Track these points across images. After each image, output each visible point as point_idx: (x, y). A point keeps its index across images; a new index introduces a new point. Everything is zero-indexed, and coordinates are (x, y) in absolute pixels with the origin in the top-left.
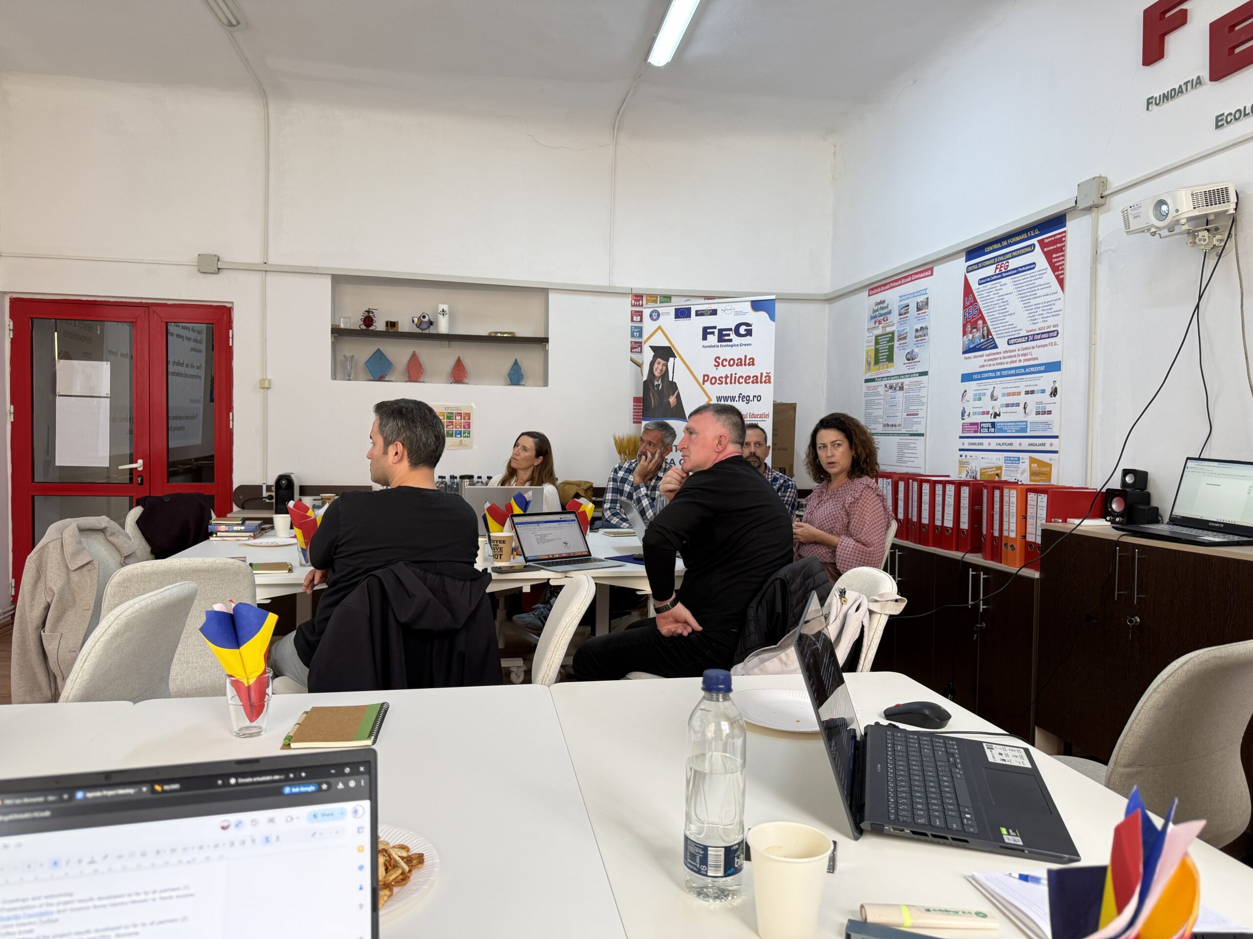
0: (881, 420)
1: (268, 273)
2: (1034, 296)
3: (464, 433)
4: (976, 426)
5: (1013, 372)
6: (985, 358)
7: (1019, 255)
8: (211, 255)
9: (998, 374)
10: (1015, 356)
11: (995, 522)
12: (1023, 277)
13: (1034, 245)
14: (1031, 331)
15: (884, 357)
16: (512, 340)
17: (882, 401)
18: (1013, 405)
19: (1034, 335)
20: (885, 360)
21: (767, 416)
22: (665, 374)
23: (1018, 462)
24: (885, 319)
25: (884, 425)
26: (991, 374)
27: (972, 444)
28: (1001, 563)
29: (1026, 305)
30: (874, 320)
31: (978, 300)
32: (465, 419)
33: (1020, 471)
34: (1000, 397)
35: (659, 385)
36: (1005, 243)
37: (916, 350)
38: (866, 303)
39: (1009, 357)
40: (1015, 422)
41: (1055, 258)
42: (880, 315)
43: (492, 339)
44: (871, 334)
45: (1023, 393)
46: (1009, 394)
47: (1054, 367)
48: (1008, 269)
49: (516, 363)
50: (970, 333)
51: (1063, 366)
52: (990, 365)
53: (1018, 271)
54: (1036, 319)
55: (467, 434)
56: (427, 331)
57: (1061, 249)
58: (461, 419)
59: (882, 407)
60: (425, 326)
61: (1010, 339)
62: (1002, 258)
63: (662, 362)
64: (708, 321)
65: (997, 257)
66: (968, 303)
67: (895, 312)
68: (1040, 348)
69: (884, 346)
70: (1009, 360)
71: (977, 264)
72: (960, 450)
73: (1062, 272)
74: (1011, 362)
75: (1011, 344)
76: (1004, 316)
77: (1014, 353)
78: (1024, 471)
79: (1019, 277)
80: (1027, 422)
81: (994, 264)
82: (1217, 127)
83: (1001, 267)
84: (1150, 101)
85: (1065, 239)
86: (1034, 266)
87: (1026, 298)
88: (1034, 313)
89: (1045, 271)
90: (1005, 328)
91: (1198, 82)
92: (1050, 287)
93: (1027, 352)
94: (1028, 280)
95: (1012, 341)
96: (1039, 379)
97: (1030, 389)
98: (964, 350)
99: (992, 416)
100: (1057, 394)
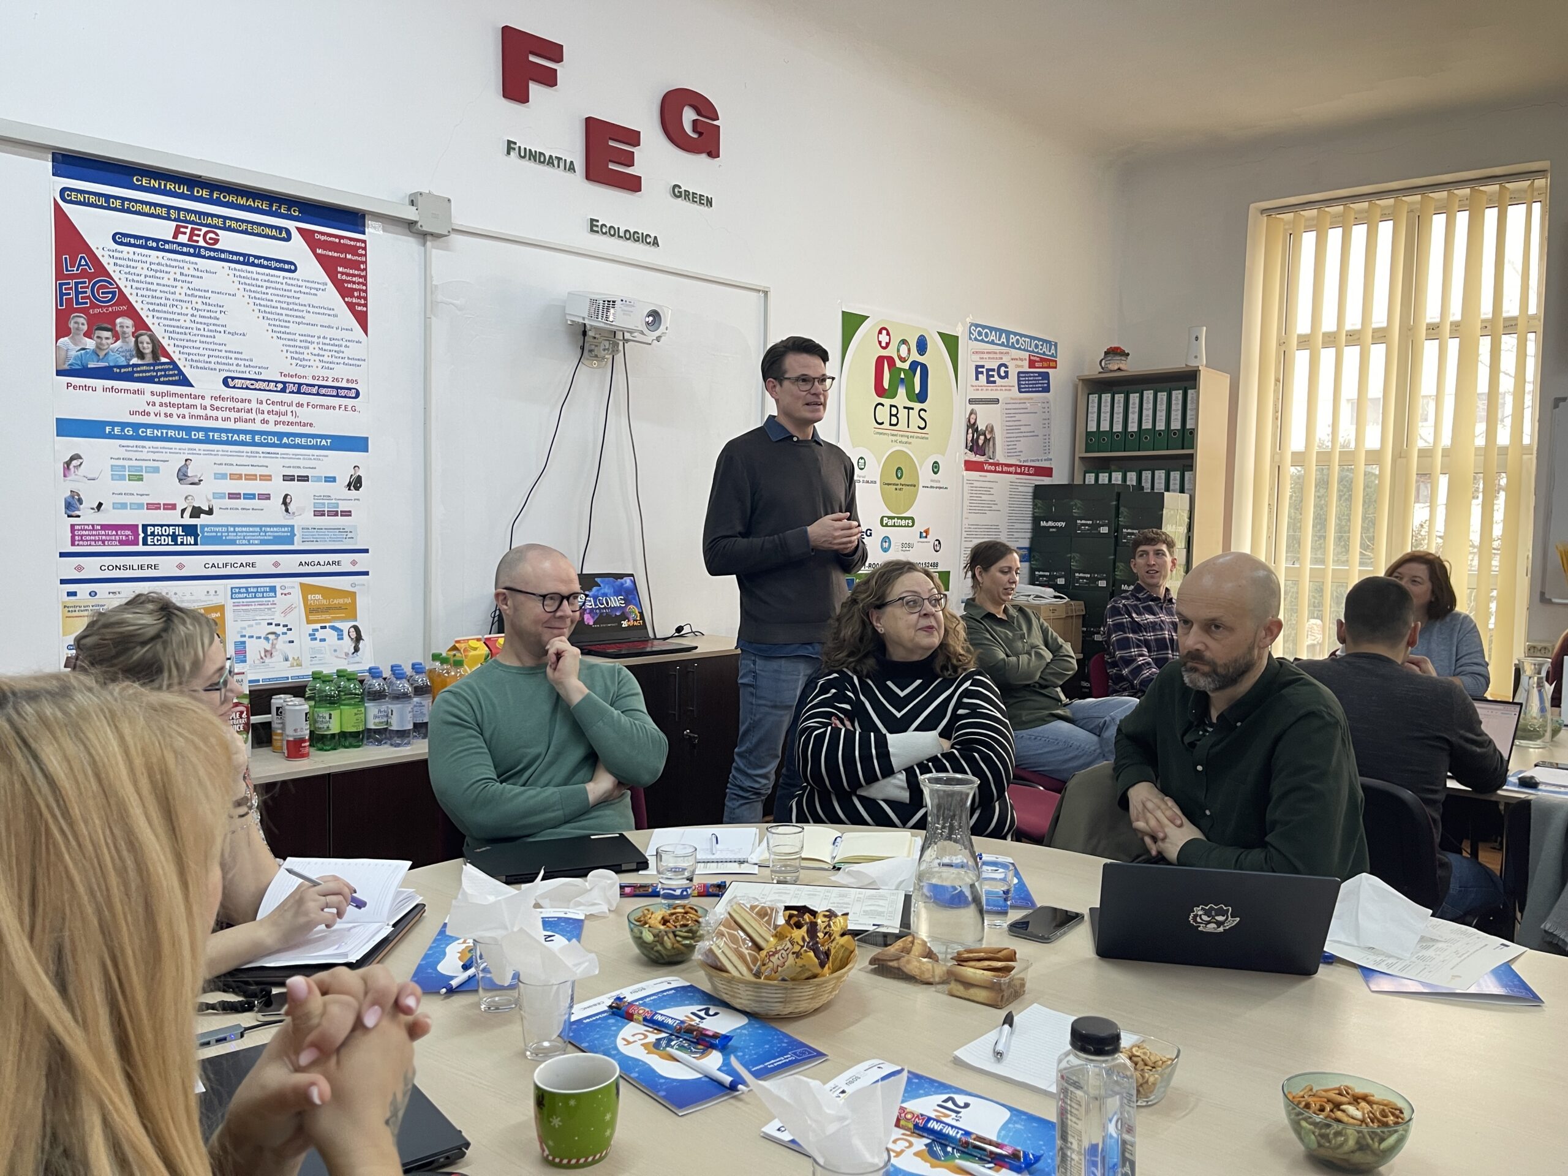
2: (298, 320)
4: (130, 533)
6: (148, 397)
7: (245, 232)
9: (201, 435)
10: (249, 411)
12: (267, 278)
13: (288, 232)
14: (292, 376)
18: (250, 496)
19: (300, 385)
23: (273, 594)
26: (171, 433)
27: (116, 568)
29: (277, 328)
33: (279, 609)
34: (208, 478)
36: (205, 193)
39: (230, 409)
40: (261, 526)
41: (342, 273)
45: (274, 478)
46: (239, 477)
47: (359, 444)
48: (216, 247)
50: (88, 335)
51: (372, 446)
52: (166, 415)
53: (246, 259)
54: (303, 359)
57: (359, 266)
61: (233, 378)
62: (193, 218)
65: (179, 209)
66: (74, 269)
68: (318, 410)
70: (233, 415)
71: (106, 196)
72: (63, 582)
73: (361, 302)
74: (236, 420)
75: (234, 387)
76: (211, 331)
77: (247, 406)
78: (289, 609)
79: (252, 272)
80: (292, 527)
81: (168, 218)
82: (592, 230)
83: (192, 234)
84: (512, 145)
85: (363, 252)
86: (293, 268)
87: (277, 317)
88: (300, 347)
89: (322, 287)
90: (216, 353)
91: (571, 168)
92: (336, 316)
93: (283, 409)
94: (279, 286)
95: (236, 382)
96: (317, 458)
97: (296, 473)
98: (66, 367)
99: (187, 514)
100: (361, 486)
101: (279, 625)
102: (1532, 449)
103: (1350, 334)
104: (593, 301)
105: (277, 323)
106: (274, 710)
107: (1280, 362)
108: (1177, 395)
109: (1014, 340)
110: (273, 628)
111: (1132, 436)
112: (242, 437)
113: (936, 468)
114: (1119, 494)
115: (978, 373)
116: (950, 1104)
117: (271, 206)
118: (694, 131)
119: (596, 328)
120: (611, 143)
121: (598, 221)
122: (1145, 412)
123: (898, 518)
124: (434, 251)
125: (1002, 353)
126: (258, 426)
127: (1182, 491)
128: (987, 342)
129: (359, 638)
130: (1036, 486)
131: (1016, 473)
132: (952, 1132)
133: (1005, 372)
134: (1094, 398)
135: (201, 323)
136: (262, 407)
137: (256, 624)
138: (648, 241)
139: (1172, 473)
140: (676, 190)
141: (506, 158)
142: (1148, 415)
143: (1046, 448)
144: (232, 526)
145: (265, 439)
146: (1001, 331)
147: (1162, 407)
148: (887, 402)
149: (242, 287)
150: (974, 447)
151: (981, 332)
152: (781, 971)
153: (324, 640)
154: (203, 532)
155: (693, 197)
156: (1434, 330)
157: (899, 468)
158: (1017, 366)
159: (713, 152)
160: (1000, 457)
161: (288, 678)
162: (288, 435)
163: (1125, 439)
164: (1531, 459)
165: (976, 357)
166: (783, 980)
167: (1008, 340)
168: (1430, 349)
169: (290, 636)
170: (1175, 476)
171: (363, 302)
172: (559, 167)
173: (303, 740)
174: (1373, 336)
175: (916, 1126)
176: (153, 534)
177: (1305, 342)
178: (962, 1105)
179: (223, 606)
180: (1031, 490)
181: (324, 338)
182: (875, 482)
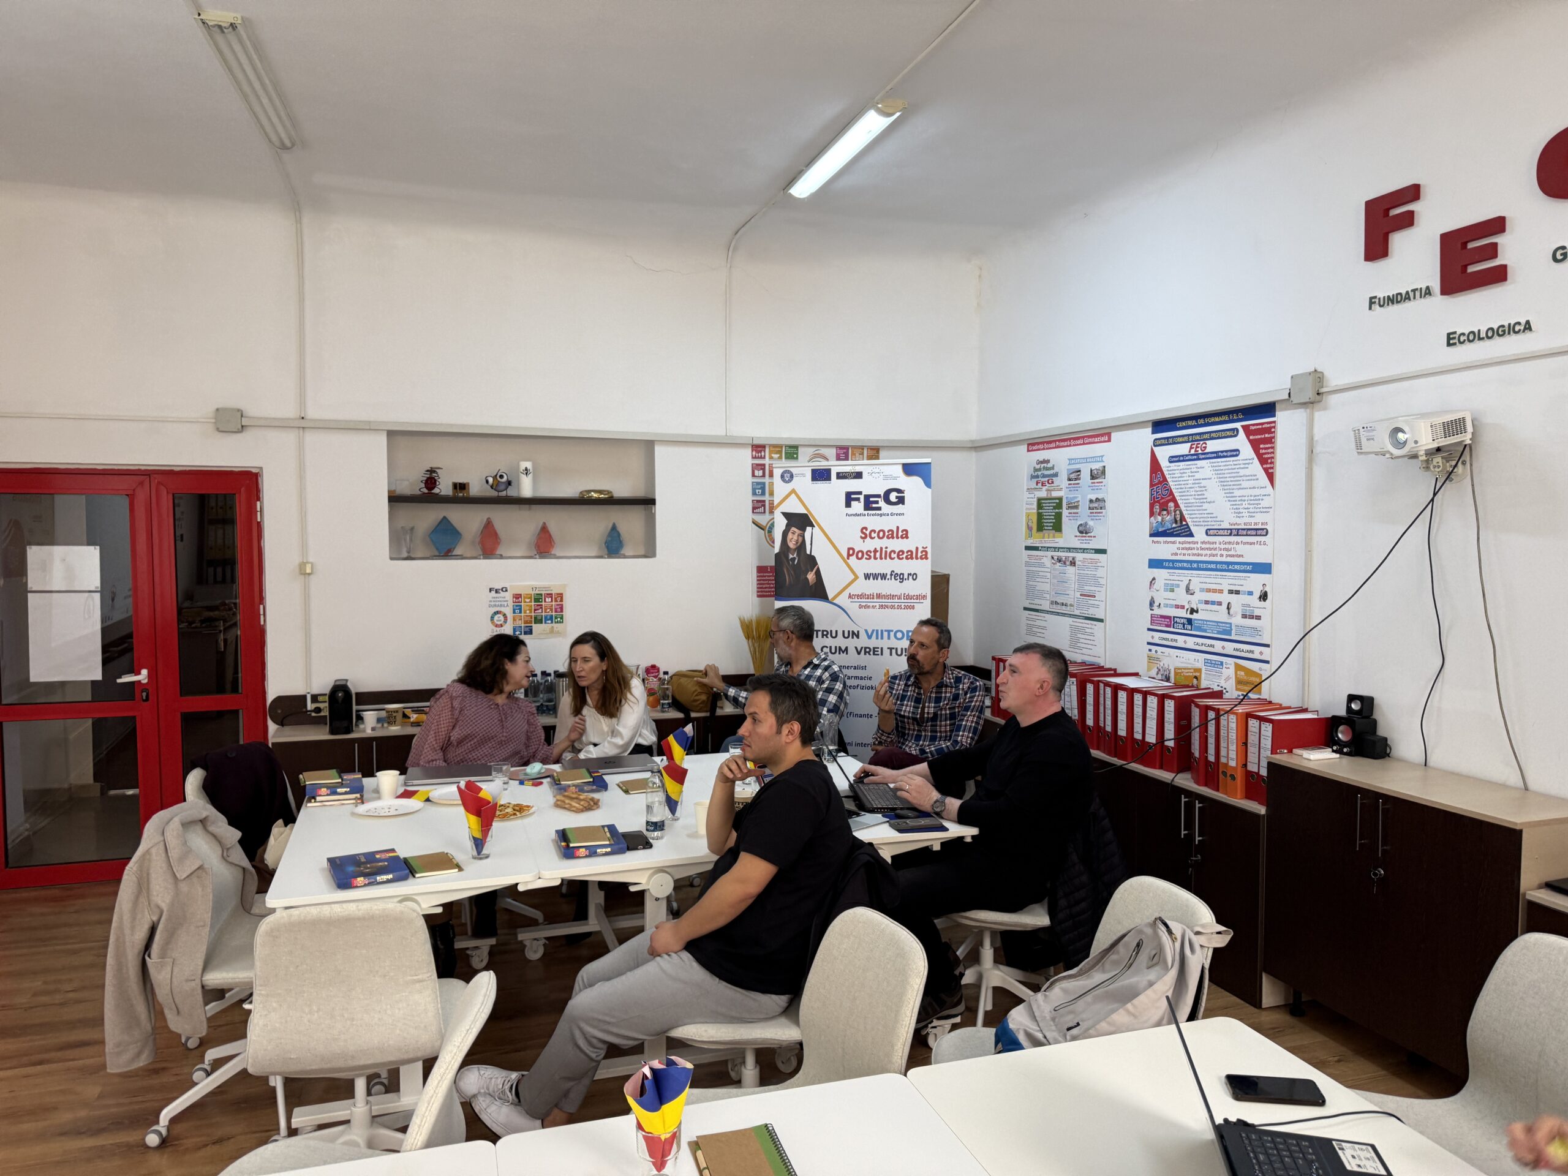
0: (1048, 596)
1: (306, 430)
2: (1238, 487)
3: (556, 618)
4: (1169, 620)
5: (1213, 566)
6: (1178, 545)
7: (1219, 438)
8: (233, 410)
9: (1195, 565)
10: (1215, 549)
11: (1209, 745)
12: (1224, 464)
13: (1237, 430)
14: (1233, 524)
15: (1049, 524)
16: (611, 501)
17: (1048, 575)
18: (1213, 603)
19: (1238, 529)
20: (1051, 528)
21: (924, 597)
22: (801, 546)
23: (1221, 667)
24: (1050, 482)
25: (1052, 603)
26: (1185, 565)
27: (1164, 639)
28: (1218, 790)
29: (1228, 495)
30: (1036, 480)
31: (1169, 480)
32: (556, 601)
33: (1224, 677)
34: (1197, 591)
35: (794, 559)
36: (1201, 421)
37: (1091, 523)
38: (1025, 460)
39: (1207, 549)
40: (1218, 622)
41: (1262, 449)
42: (1043, 475)
43: (583, 501)
44: (1032, 496)
45: (1226, 592)
46: (1208, 590)
47: (1264, 568)
48: (1206, 451)
49: (614, 528)
50: (1159, 515)
51: (1274, 569)
52: (1184, 555)
53: (1218, 455)
54: (1240, 513)
55: (559, 619)
56: (504, 494)
57: (1271, 441)
58: (552, 601)
59: (1048, 581)
60: (502, 487)
61: (1210, 530)
62: (1198, 437)
63: (798, 531)
64: (852, 485)
65: (1192, 435)
66: (1156, 481)
67: (1064, 476)
68: (1247, 546)
69: (1049, 511)
70: (1209, 552)
71: (1168, 438)
72: (1149, 643)
73: (1272, 466)
74: (1210, 555)
75: (1210, 535)
76: (1202, 503)
77: (1214, 546)
78: (1227, 678)
79: (1219, 462)
80: (1230, 624)
81: (1188, 442)
82: (1449, 344)
83: (1197, 447)
84: (1374, 299)
85: (1274, 430)
86: (1238, 453)
87: (1228, 487)
88: (1238, 505)
89: (1251, 461)
90: (1203, 516)
91: (1427, 292)
92: (1257, 479)
94: (1230, 467)
95: (1211, 532)
96: (1245, 579)
97: (1234, 588)
98: (1152, 532)
99: (1189, 612)
100: (1267, 599)
105: (1229, 491)
117: (1229, 417)
120: (1470, 246)
126: (1218, 559)
135: (1198, 498)
136: (1220, 546)
138: (1517, 329)
141: (1372, 312)
144: (1205, 621)
145: (1220, 567)
149: (1213, 473)
154: (1194, 623)
162: (1231, 564)
172: (1415, 297)
176: (1176, 622)
179: (1201, 669)
181: (1251, 496)
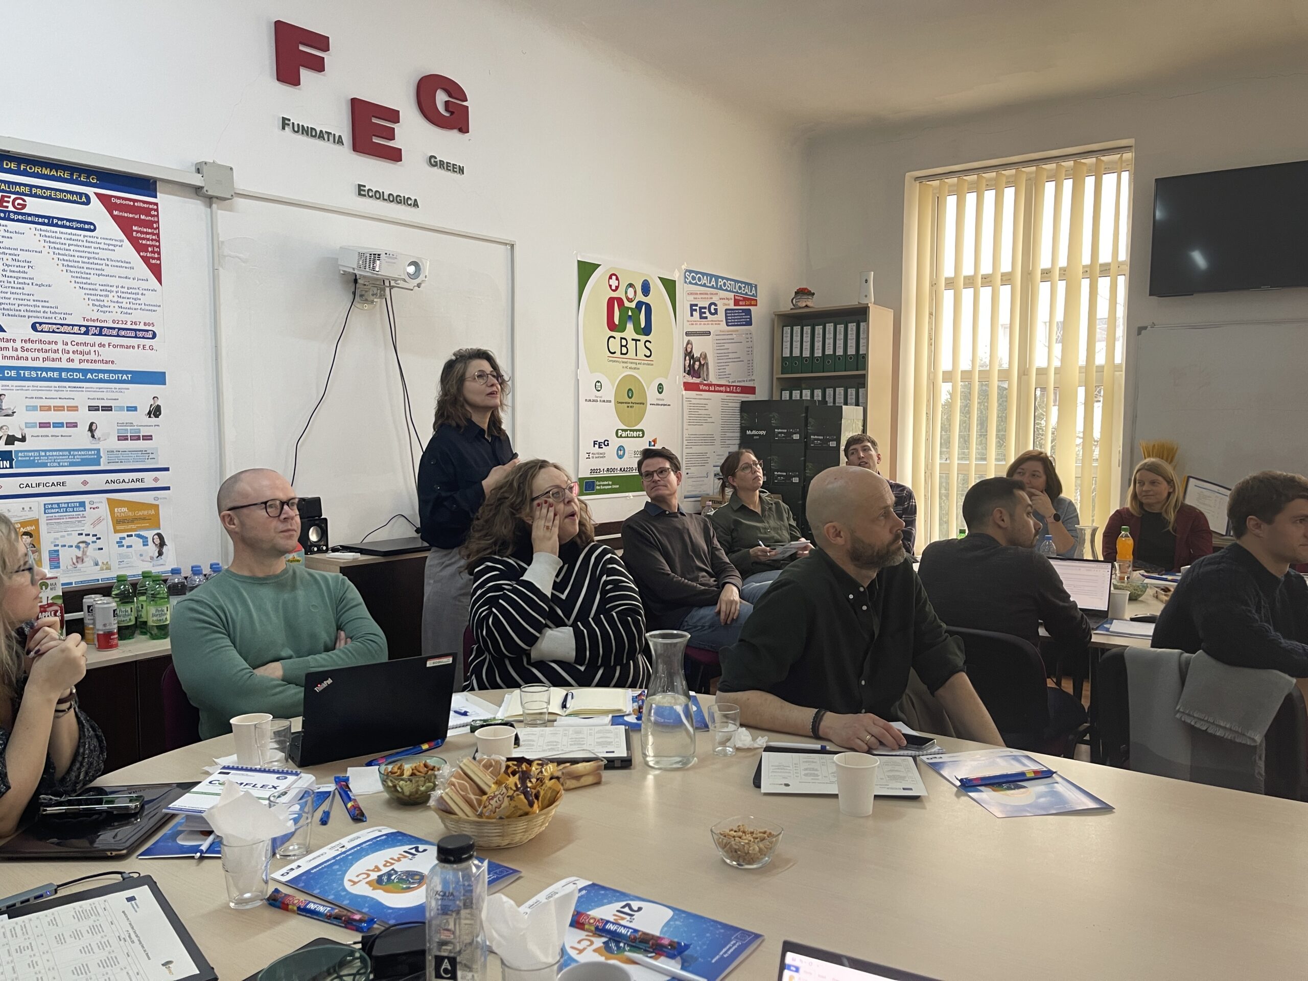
2: (98, 272)
7: (50, 198)
9: (13, 373)
10: (56, 351)
12: (69, 237)
13: (87, 197)
14: (94, 321)
18: (59, 425)
19: (101, 328)
23: (82, 509)
33: (88, 521)
34: (19, 410)
36: (12, 166)
39: (38, 350)
40: (69, 451)
41: (137, 231)
45: (81, 409)
46: (48, 408)
47: (158, 378)
48: (24, 211)
51: (169, 380)
53: (50, 221)
54: (101, 306)
57: (151, 225)
61: (41, 324)
68: (119, 350)
70: (41, 355)
73: (154, 256)
74: (44, 360)
75: (42, 331)
76: (21, 283)
77: (54, 347)
78: (99, 520)
79: (56, 232)
80: (98, 450)
82: (360, 194)
84: (286, 122)
85: (156, 213)
86: (92, 227)
87: (79, 270)
88: (100, 296)
89: (119, 243)
90: (25, 302)
91: (340, 141)
92: (132, 268)
93: (87, 349)
94: (80, 243)
95: (44, 326)
96: (120, 391)
97: (100, 404)
100: (160, 414)
101: (89, 535)
102: (1122, 368)
103: (985, 277)
104: (361, 255)
105: (79, 275)
106: (85, 608)
107: (933, 300)
108: (852, 327)
109: (722, 283)
110: (83, 538)
111: (817, 360)
112: (50, 374)
113: (660, 388)
114: (807, 408)
115: (692, 311)
116: (626, 910)
117: (72, 175)
118: (447, 110)
119: (365, 277)
120: (374, 120)
121: (365, 186)
122: (827, 341)
123: (631, 430)
124: (220, 212)
125: (712, 294)
126: (64, 364)
127: (857, 404)
128: (701, 285)
129: (162, 544)
130: (743, 402)
131: (726, 392)
132: (624, 931)
133: (715, 309)
134: (787, 330)
135: (11, 277)
136: (67, 348)
137: (68, 535)
138: (409, 202)
139: (849, 390)
140: (432, 160)
141: (282, 132)
142: (829, 344)
143: (750, 370)
144: (43, 451)
145: (70, 375)
146: (712, 276)
147: (840, 336)
148: (618, 335)
149: (46, 245)
150: (691, 371)
151: (694, 276)
152: (499, 811)
153: (131, 546)
154: (17, 456)
155: (447, 166)
156: (1047, 274)
157: (630, 390)
158: (725, 304)
159: (464, 129)
160: (713, 379)
161: (98, 580)
162: (92, 371)
163: (811, 363)
164: (1121, 375)
165: (692, 297)
166: (501, 818)
167: (717, 283)
168: (1044, 289)
169: (99, 544)
170: (852, 392)
171: (156, 256)
172: (328, 140)
173: (111, 633)
174: (1001, 279)
175: (597, 928)
177: (950, 283)
178: (636, 909)
179: (38, 520)
180: (738, 405)
181: (122, 287)
182: (610, 402)
